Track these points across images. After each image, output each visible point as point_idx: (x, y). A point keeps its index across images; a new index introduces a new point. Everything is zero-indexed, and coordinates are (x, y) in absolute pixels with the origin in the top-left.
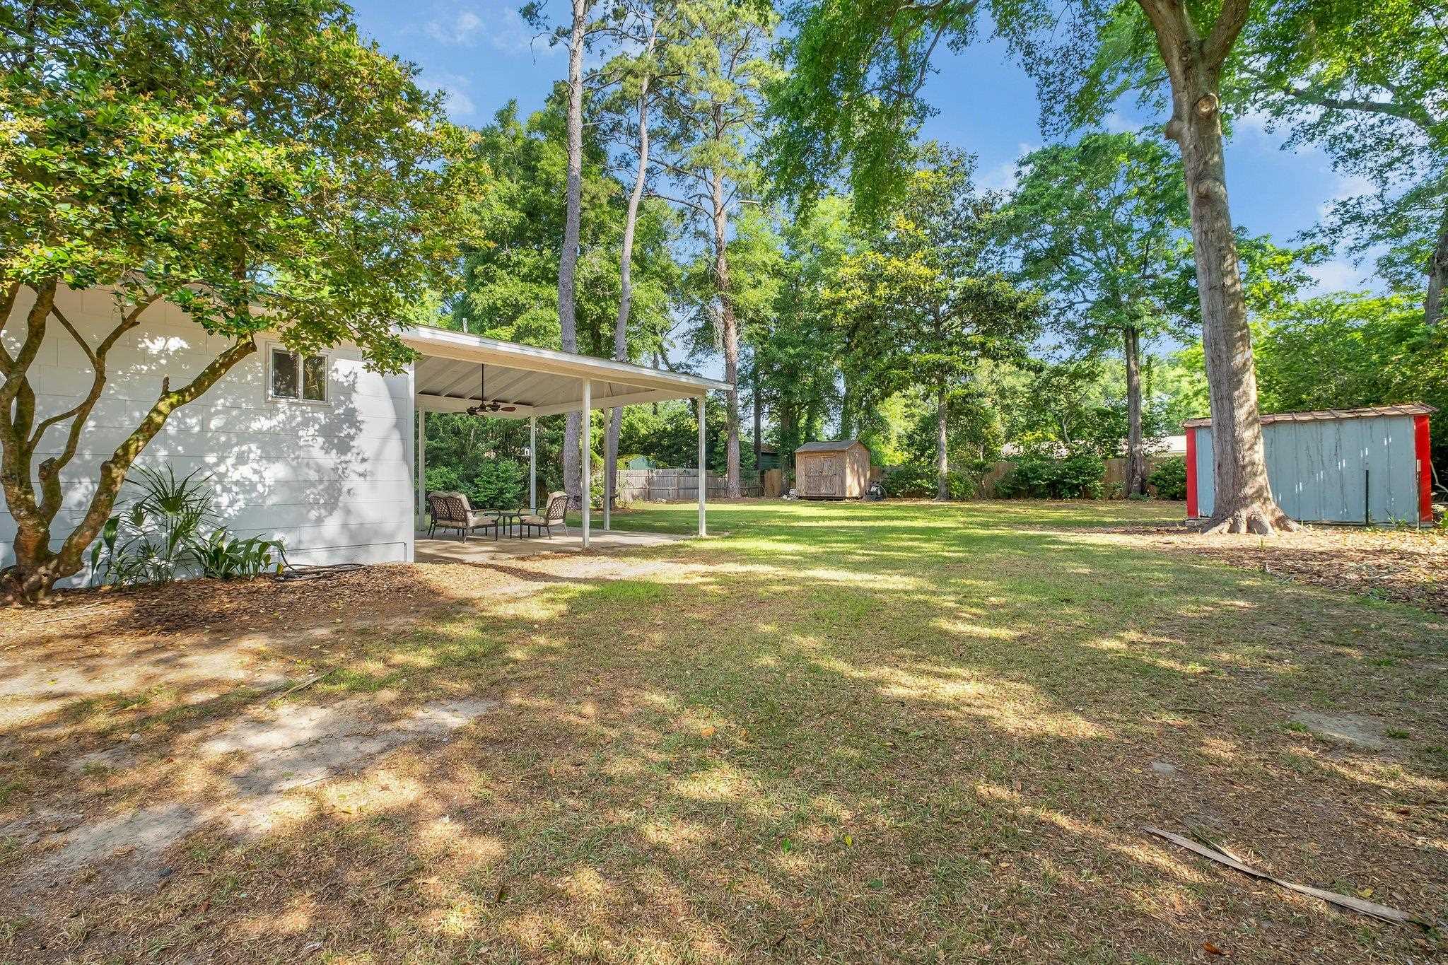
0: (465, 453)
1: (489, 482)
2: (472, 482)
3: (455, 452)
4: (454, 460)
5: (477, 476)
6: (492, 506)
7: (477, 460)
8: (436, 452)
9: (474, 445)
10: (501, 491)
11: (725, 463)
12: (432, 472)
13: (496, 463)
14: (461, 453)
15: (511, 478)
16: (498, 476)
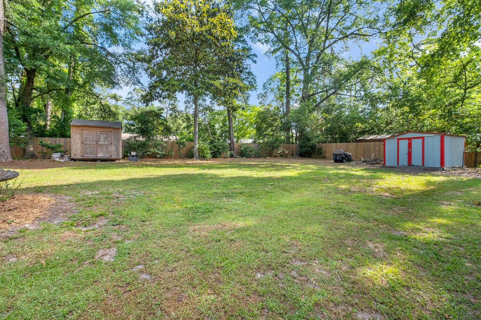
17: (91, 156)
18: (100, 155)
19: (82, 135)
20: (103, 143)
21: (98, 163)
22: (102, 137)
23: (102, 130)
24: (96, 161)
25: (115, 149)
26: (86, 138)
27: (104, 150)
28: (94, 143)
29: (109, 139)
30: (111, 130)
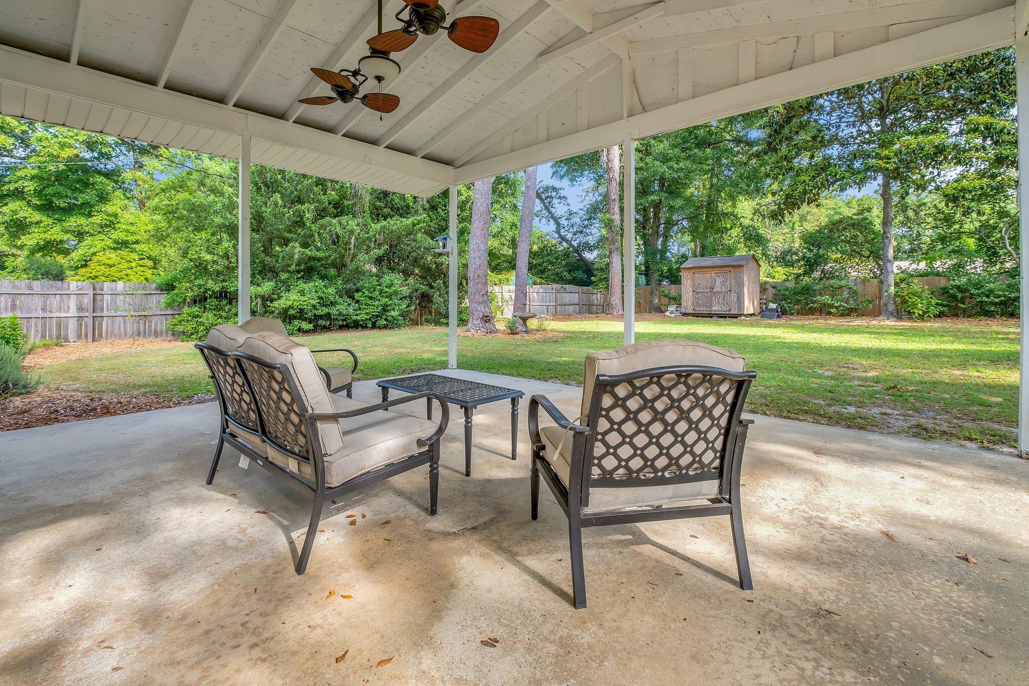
0: (344, 266)
1: (371, 298)
2: (352, 297)
3: (334, 265)
4: (333, 272)
5: (357, 291)
6: (374, 326)
7: (358, 272)
8: (312, 263)
9: (354, 257)
10: (385, 309)
11: (606, 280)
12: (306, 286)
13: (379, 277)
14: (340, 266)
15: (396, 293)
16: (381, 292)
17: (704, 310)
18: (716, 308)
19: (693, 281)
20: (719, 290)
21: (715, 318)
22: (719, 281)
23: (717, 270)
24: (711, 317)
25: (736, 299)
26: (699, 284)
27: (721, 300)
28: (708, 291)
29: (728, 283)
30: (731, 269)
